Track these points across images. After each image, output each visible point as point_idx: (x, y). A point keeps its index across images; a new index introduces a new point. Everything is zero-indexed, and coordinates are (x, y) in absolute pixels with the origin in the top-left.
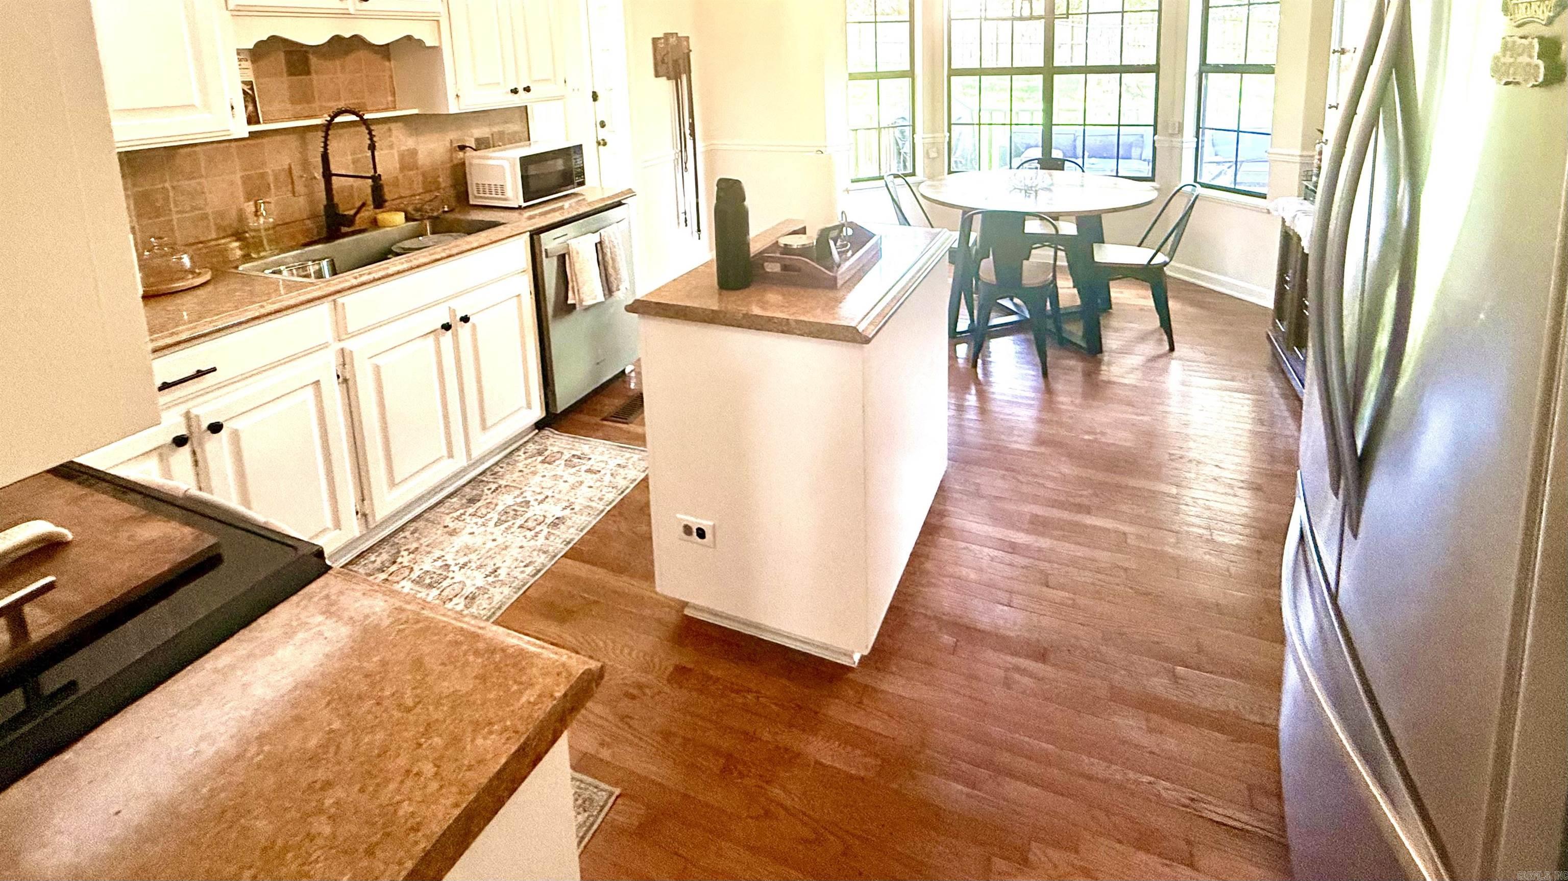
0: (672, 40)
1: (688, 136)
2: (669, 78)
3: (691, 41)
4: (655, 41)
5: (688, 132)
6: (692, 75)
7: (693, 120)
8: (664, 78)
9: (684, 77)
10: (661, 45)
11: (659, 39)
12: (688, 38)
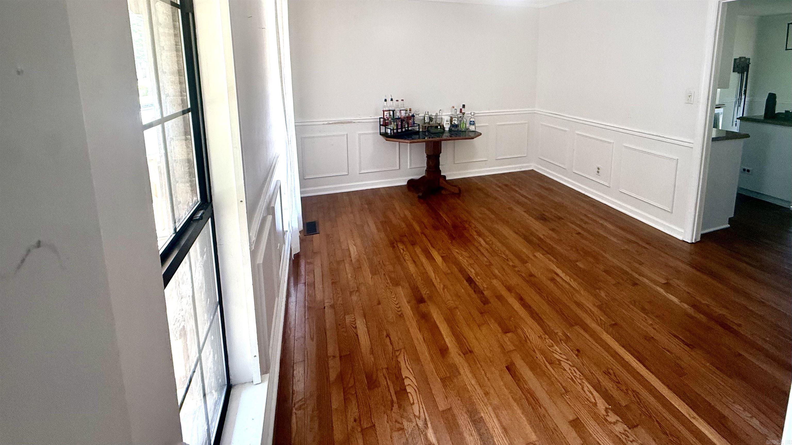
0: (743, 60)
1: (743, 94)
2: (738, 73)
3: (751, 60)
4: (735, 60)
5: (743, 92)
6: (749, 73)
7: (746, 89)
8: (737, 73)
9: (745, 73)
10: (738, 61)
11: (737, 59)
12: (750, 58)
